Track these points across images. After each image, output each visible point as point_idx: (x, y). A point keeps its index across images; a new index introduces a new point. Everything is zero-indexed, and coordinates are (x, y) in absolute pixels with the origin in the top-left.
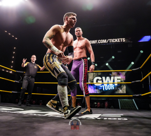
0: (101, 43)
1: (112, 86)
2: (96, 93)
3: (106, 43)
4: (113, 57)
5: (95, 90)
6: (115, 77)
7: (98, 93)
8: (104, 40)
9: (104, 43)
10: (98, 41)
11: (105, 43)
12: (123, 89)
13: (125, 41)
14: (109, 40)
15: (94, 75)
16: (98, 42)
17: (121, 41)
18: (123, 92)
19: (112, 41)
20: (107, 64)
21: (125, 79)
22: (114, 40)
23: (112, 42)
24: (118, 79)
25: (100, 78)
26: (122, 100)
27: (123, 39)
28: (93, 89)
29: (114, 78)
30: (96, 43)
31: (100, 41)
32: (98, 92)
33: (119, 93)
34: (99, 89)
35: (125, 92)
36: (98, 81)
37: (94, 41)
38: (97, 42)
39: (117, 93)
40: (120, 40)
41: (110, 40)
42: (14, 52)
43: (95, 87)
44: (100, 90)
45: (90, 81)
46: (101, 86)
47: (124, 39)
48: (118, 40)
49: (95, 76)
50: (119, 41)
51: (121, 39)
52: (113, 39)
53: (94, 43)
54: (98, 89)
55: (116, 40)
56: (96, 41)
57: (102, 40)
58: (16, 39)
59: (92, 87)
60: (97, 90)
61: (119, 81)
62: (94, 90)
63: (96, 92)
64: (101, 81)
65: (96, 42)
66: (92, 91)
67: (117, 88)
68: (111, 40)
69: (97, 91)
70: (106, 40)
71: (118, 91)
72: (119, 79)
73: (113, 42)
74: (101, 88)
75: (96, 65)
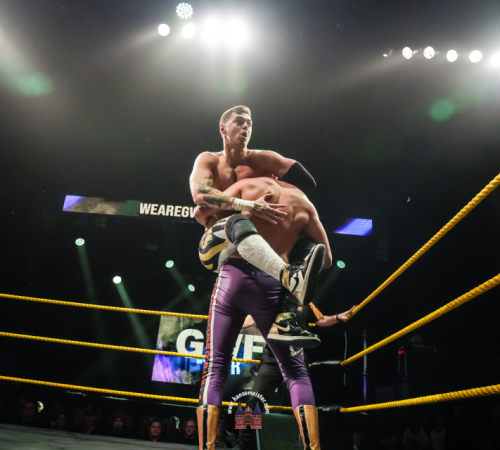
2: (178, 381)
5: (177, 372)
6: (247, 336)
7: (185, 383)
15: (179, 321)
24: (255, 344)
25: (198, 334)
28: (170, 368)
29: (244, 338)
32: (187, 380)
34: (193, 369)
36: (193, 344)
43: (179, 361)
44: (194, 374)
45: (164, 339)
46: (199, 362)
49: (182, 325)
54: (188, 370)
59: (167, 360)
60: (185, 372)
61: (260, 350)
62: (173, 371)
63: (180, 378)
64: (202, 344)
66: (165, 375)
67: (252, 373)
69: (183, 377)
72: (260, 345)
74: (197, 368)
75: (192, 288)
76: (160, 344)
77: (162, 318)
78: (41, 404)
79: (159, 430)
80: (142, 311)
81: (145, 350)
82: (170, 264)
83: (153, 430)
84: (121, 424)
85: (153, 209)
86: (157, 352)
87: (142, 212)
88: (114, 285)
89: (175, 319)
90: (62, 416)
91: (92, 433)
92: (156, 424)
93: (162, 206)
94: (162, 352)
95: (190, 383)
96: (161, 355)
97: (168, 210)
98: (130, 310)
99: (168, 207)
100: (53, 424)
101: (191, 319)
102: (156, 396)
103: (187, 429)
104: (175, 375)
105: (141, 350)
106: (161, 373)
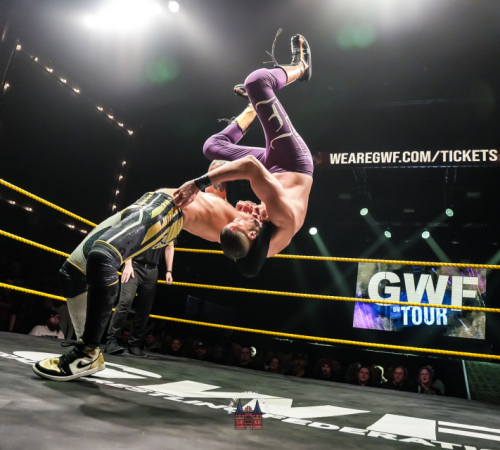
0: (413, 160)
1: (441, 312)
2: (379, 328)
3: (431, 164)
4: (449, 213)
5: (378, 319)
7: (386, 329)
8: (422, 153)
9: (423, 163)
10: (401, 156)
11: (427, 163)
12: (474, 323)
13: (496, 158)
14: (441, 155)
16: (401, 158)
17: (484, 159)
18: (477, 333)
19: (453, 156)
20: (426, 235)
21: (484, 291)
22: (458, 156)
23: (451, 160)
25: (394, 278)
26: (476, 363)
27: (491, 153)
28: (370, 315)
29: (450, 284)
30: (394, 161)
31: (407, 157)
32: (388, 327)
33: (461, 335)
34: (392, 316)
35: (482, 336)
36: (388, 290)
37: (387, 153)
38: (397, 160)
39: (454, 335)
40: (481, 154)
41: (444, 153)
42: (121, 177)
43: (378, 310)
44: (395, 321)
46: (396, 309)
47: (496, 151)
48: (471, 155)
50: (474, 160)
51: (484, 152)
52: (455, 152)
53: (389, 161)
54: (389, 318)
55: (466, 155)
56: (395, 153)
57: (417, 153)
58: (131, 133)
59: (368, 308)
60: (385, 319)
61: (472, 294)
62: (373, 318)
63: (381, 325)
64: (398, 289)
65: (395, 157)
66: (366, 322)
67: (456, 318)
68: (448, 155)
69: (384, 324)
70: (429, 153)
71: (456, 330)
73: (456, 160)
74: (396, 316)
75: (388, 234)
76: (359, 292)
77: (360, 266)
78: (255, 350)
79: (367, 376)
80: (339, 259)
81: (344, 298)
82: (364, 212)
83: (361, 375)
84: (328, 369)
85: (343, 158)
86: (356, 299)
87: (332, 162)
88: (311, 236)
89: (372, 266)
90: (275, 360)
91: (303, 376)
92: (365, 370)
93: (352, 155)
94: (361, 300)
95: (391, 329)
96: (361, 303)
97: (358, 158)
98: (327, 258)
99: (358, 154)
100: (267, 367)
101: (389, 265)
102: (362, 343)
103: (396, 376)
104: (376, 322)
105: (340, 298)
106: (362, 320)
